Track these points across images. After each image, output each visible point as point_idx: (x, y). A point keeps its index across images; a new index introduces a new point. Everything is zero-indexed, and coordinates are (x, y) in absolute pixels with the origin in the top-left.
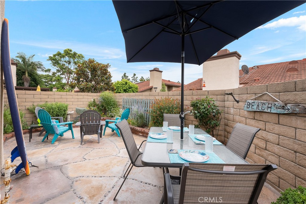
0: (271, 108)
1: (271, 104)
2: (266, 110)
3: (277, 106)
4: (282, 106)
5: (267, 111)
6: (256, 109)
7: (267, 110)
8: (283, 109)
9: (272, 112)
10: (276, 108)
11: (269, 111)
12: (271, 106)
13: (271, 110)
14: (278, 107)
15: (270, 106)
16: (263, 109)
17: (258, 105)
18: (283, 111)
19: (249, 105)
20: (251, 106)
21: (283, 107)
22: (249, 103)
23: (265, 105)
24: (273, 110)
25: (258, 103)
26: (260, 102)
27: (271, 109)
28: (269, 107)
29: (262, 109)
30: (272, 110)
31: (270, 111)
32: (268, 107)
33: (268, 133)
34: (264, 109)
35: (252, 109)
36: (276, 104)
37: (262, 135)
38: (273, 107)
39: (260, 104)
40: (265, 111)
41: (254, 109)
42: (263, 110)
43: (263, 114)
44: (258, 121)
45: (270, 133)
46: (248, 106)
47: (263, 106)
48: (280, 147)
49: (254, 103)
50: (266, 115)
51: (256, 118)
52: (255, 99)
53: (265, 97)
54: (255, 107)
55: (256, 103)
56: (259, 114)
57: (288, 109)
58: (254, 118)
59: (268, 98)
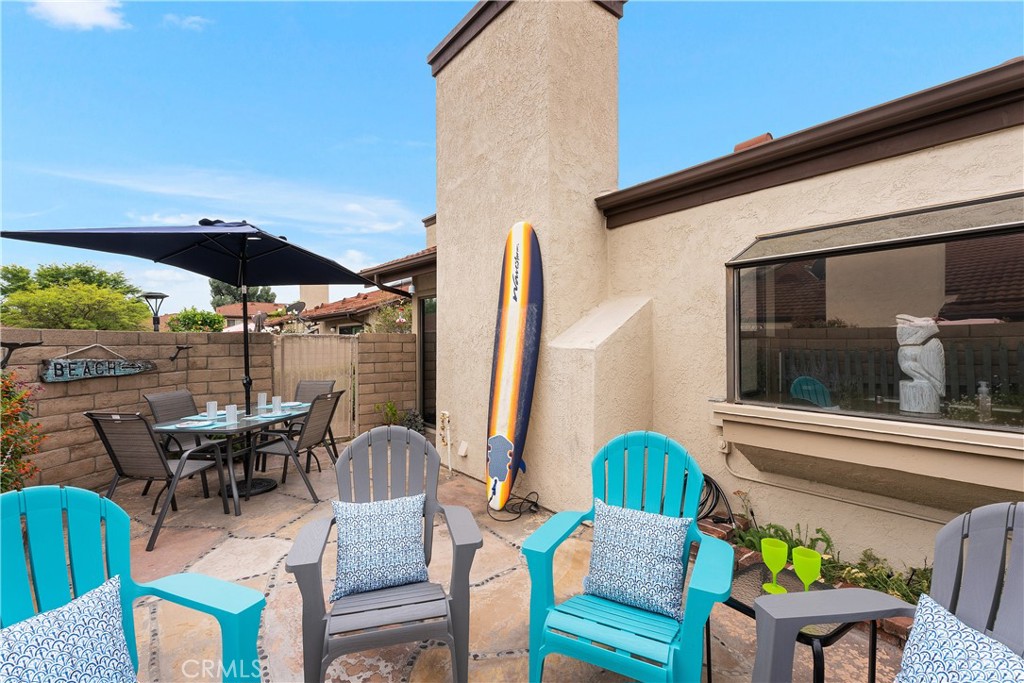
0: (114, 368)
1: (114, 363)
2: (106, 374)
3: (124, 364)
4: (131, 364)
7: (109, 373)
9: (118, 374)
10: (123, 368)
11: (112, 373)
12: (115, 366)
14: (125, 366)
15: (112, 365)
16: (99, 373)
17: (87, 367)
18: (133, 370)
19: (62, 369)
20: (67, 371)
21: (133, 365)
22: (60, 364)
23: (102, 365)
24: (118, 371)
25: (87, 364)
26: (90, 361)
28: (112, 368)
29: (97, 372)
30: (116, 371)
32: (109, 368)
34: (103, 372)
35: (73, 375)
36: (121, 362)
38: (117, 368)
39: (90, 364)
40: (103, 375)
41: (77, 375)
42: (99, 375)
44: (76, 398)
46: (59, 372)
47: (100, 367)
49: (75, 364)
50: (96, 382)
51: (70, 393)
52: (67, 357)
53: (93, 353)
54: (80, 372)
55: (82, 364)
56: (78, 385)
57: (139, 367)
58: (67, 393)
59: (100, 354)
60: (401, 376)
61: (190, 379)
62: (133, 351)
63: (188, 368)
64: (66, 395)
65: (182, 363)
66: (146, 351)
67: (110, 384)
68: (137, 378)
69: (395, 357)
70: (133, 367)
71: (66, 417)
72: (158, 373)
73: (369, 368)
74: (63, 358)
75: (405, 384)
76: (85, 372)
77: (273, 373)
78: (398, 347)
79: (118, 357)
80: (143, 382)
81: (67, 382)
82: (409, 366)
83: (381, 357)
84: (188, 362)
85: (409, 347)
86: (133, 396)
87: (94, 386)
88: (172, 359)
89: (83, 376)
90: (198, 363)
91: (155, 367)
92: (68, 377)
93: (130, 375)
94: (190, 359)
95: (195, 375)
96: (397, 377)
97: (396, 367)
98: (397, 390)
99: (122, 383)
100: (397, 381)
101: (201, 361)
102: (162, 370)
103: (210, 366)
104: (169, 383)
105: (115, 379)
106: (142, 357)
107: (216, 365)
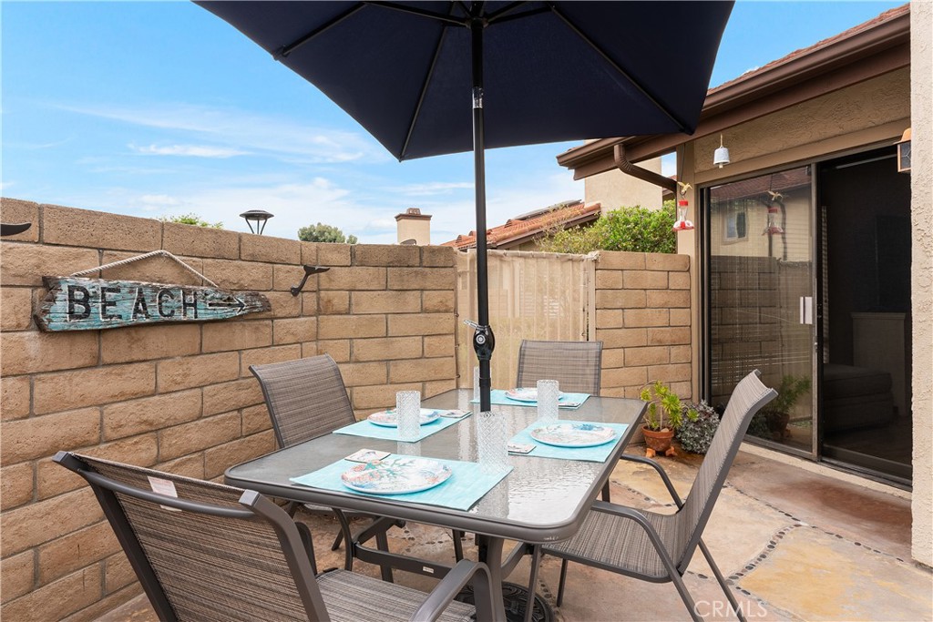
0: (194, 305)
1: (195, 294)
2: (179, 316)
3: (213, 298)
4: (226, 297)
5: (182, 318)
6: (135, 317)
7: (185, 314)
8: (229, 305)
9: (202, 317)
10: (210, 305)
11: (190, 315)
12: (195, 301)
13: (196, 313)
14: (215, 301)
15: (191, 299)
16: (165, 313)
17: (141, 300)
18: (229, 310)
19: (85, 301)
20: (96, 307)
21: (229, 299)
22: (83, 289)
23: (172, 297)
24: (203, 311)
25: (140, 293)
26: (147, 286)
27: (196, 308)
28: (190, 305)
29: (161, 312)
30: (198, 311)
31: (193, 315)
32: (184, 303)
33: (167, 397)
34: (173, 312)
35: (111, 317)
36: (207, 292)
37: (145, 418)
38: (200, 304)
39: (147, 292)
40: (174, 318)
41: (120, 317)
42: (166, 319)
43: (143, 333)
44: (117, 370)
45: (173, 395)
46: (79, 308)
47: (166, 301)
48: (205, 422)
49: (117, 290)
50: (161, 331)
51: (107, 357)
52: (101, 274)
53: (155, 269)
54: (125, 309)
55: (132, 292)
56: (123, 338)
57: (241, 305)
58: (99, 357)
59: (168, 272)
60: (667, 335)
61: (322, 331)
62: (231, 272)
63: (318, 312)
64: (97, 363)
65: (309, 300)
66: (252, 274)
67: (188, 337)
68: (237, 327)
69: (657, 298)
70: (229, 302)
71: (94, 414)
72: (272, 319)
73: (614, 318)
74: (91, 276)
75: (674, 350)
76: (137, 311)
77: (456, 326)
78: (660, 279)
79: (203, 283)
80: (244, 335)
81: (99, 332)
82: (679, 316)
83: (635, 297)
84: (319, 299)
85: (678, 280)
86: (227, 364)
87: (156, 342)
88: (295, 292)
89: (132, 320)
90: (335, 301)
91: (267, 306)
92: (98, 321)
93: (224, 321)
94: (323, 294)
95: (331, 324)
96: (659, 337)
97: (658, 318)
98: (660, 362)
99: (212, 337)
100: (661, 344)
101: (339, 300)
102: (278, 312)
103: (354, 309)
104: (289, 339)
105: (196, 329)
106: (246, 283)
107: (364, 308)
